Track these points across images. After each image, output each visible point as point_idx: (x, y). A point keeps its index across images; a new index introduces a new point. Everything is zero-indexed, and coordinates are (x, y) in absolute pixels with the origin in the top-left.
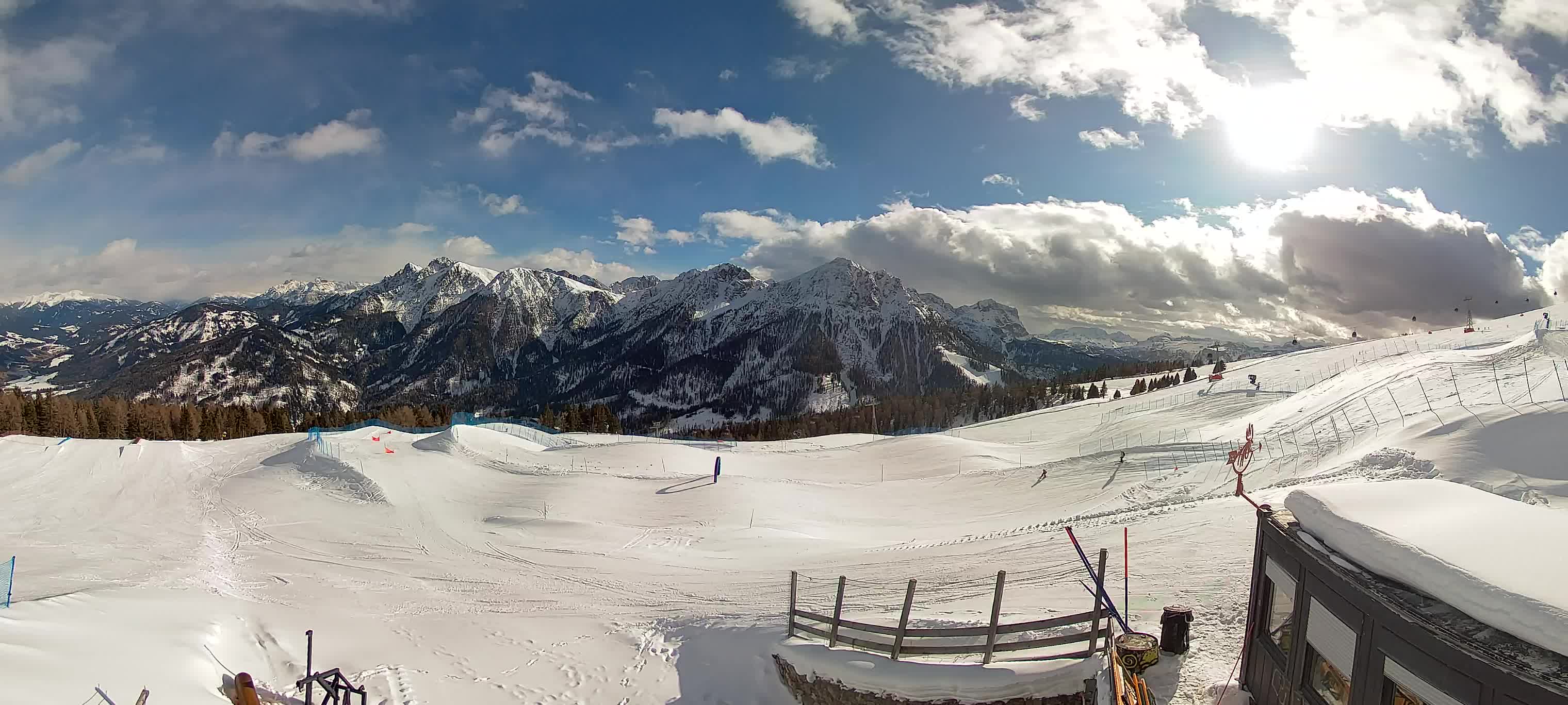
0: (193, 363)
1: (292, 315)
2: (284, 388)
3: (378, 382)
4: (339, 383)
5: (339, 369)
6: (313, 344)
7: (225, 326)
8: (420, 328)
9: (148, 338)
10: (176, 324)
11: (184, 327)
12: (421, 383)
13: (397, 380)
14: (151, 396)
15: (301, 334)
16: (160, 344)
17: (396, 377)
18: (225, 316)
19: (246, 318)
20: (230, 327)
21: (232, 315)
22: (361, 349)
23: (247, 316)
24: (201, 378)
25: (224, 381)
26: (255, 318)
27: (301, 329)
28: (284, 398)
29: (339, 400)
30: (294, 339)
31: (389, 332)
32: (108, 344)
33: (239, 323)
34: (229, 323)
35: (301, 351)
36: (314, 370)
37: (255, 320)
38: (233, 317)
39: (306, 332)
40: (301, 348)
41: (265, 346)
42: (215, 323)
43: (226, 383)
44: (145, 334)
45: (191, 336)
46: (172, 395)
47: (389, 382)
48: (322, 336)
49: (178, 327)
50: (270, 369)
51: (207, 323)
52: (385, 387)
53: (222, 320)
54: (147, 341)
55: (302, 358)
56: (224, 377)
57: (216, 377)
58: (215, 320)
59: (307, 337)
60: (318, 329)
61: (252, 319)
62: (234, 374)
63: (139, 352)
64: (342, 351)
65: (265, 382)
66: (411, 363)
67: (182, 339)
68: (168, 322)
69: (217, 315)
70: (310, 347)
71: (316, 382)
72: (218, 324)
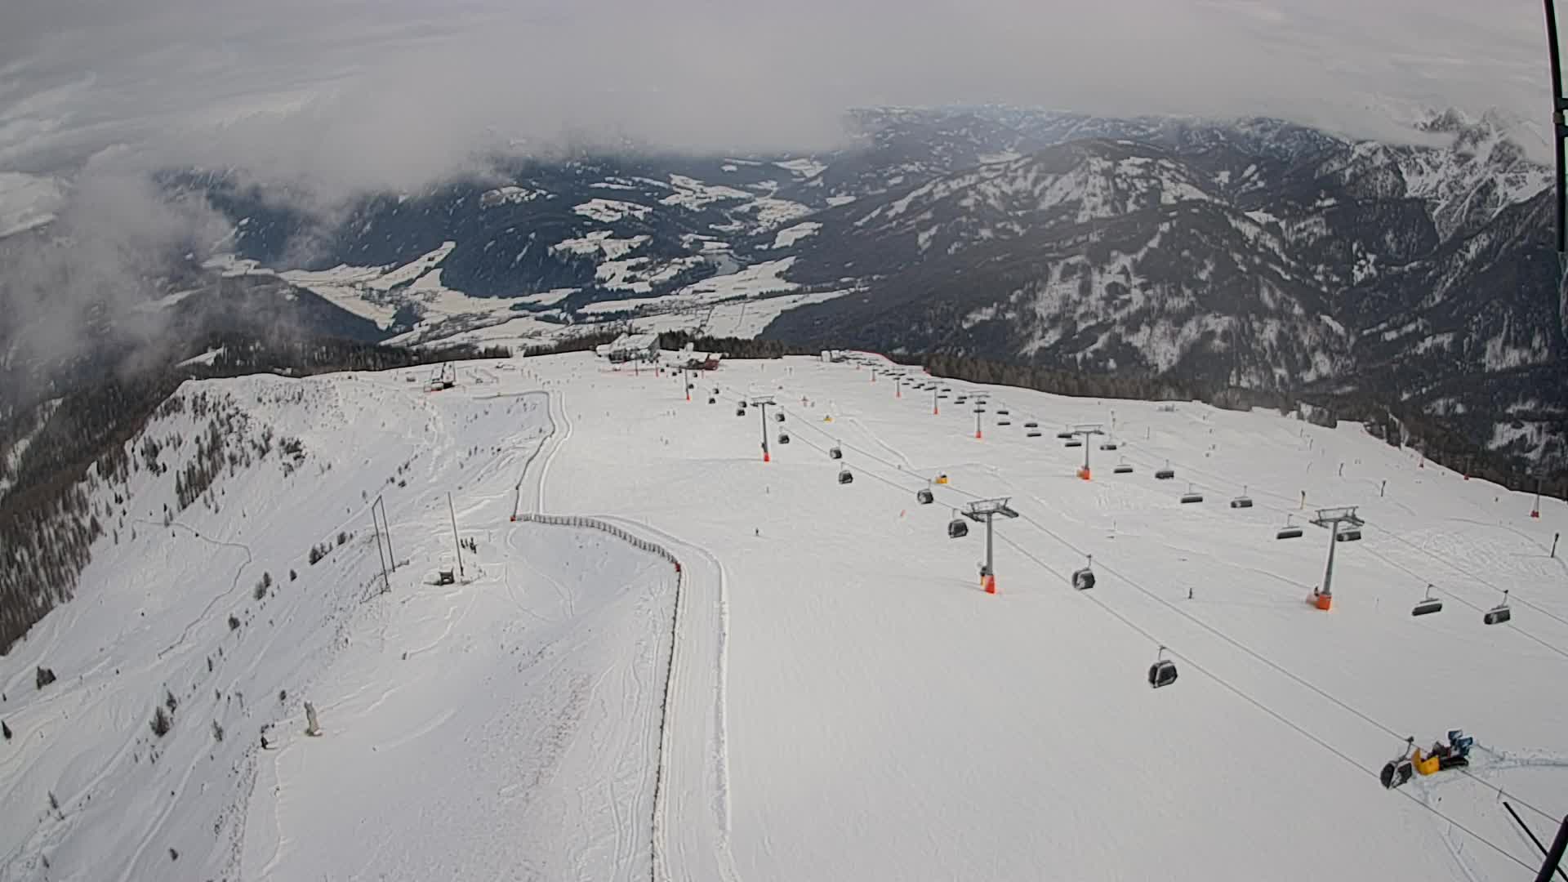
0: (1072, 261)
1: (1252, 175)
2: (1226, 318)
3: (1382, 326)
4: (1319, 320)
5: (1323, 293)
6: (1283, 242)
7: (1125, 186)
8: (1461, 239)
9: (976, 200)
10: (1031, 176)
11: (1047, 182)
12: (1446, 340)
13: (1411, 327)
14: (997, 315)
15: (1263, 222)
16: (999, 213)
17: (1409, 322)
18: (1130, 166)
19: (1165, 173)
20: (1136, 189)
21: (1140, 166)
22: (1363, 262)
23: (1168, 170)
24: (1086, 289)
25: (1126, 297)
26: (1183, 175)
27: (1265, 212)
28: (1226, 336)
29: (1314, 350)
30: (1250, 231)
31: (1412, 236)
32: (893, 207)
33: (1153, 182)
34: (1136, 181)
35: (1260, 254)
36: (1279, 294)
37: (1183, 179)
38: (1140, 171)
39: (1272, 219)
40: (1261, 250)
41: (1199, 240)
42: (1107, 179)
43: (1130, 301)
44: (971, 193)
45: (1062, 200)
46: (1034, 316)
47: (1396, 327)
48: (1300, 230)
49: (1035, 183)
50: (1204, 283)
51: (1091, 179)
52: (1391, 336)
53: (1119, 176)
54: (975, 205)
55: (1262, 269)
56: (1127, 291)
57: (1114, 289)
58: (1106, 173)
59: (1272, 228)
60: (1294, 217)
61: (1178, 176)
62: (1144, 287)
63: (959, 227)
64: (1329, 261)
65: (1196, 305)
66: (1438, 300)
67: (1044, 205)
68: (1016, 170)
69: (1110, 164)
70: (1277, 250)
71: (1281, 314)
72: (1113, 180)
